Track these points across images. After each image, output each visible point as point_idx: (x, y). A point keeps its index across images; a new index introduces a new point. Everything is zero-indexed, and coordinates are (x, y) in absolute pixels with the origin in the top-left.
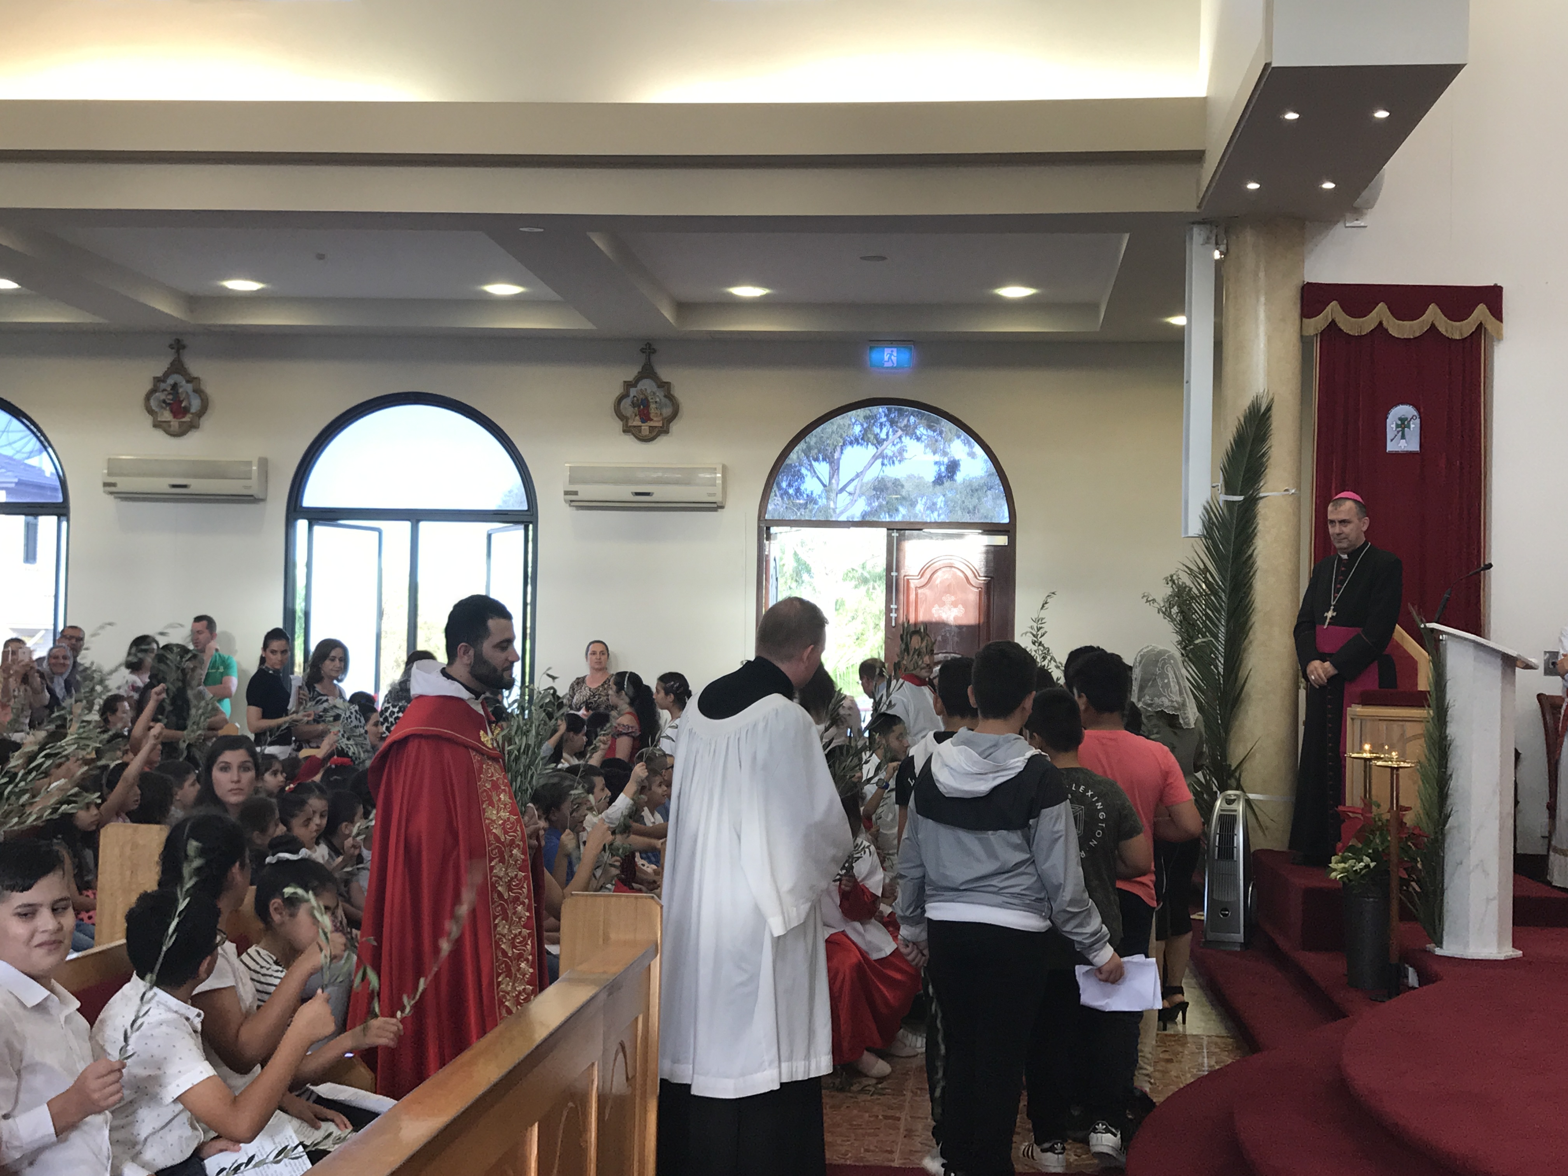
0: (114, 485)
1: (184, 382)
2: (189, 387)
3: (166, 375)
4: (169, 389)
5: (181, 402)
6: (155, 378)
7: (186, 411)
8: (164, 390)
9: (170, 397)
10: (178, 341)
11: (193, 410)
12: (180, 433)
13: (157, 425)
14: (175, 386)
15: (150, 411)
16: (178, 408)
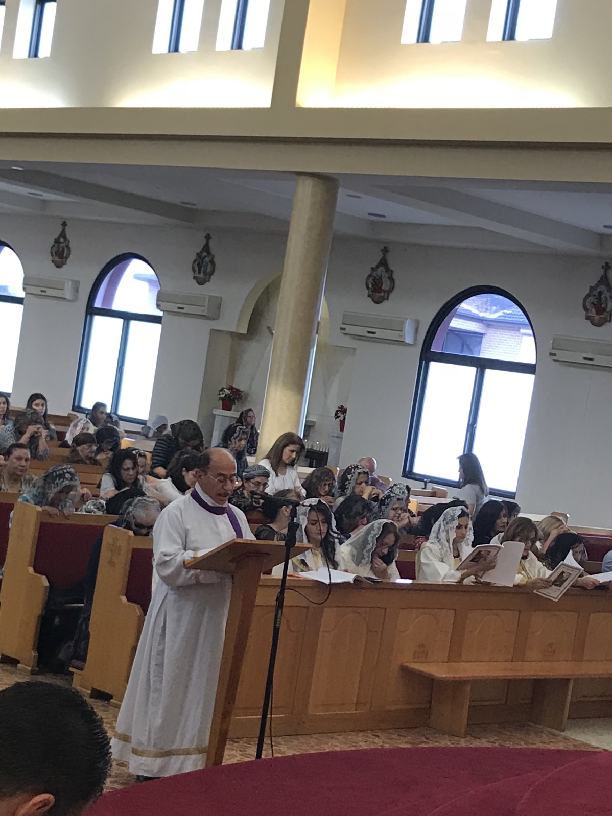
0: (554, 355)
1: (606, 291)
2: (608, 294)
3: (597, 285)
4: (597, 295)
5: (602, 304)
6: (591, 287)
7: (604, 310)
8: (595, 295)
9: (596, 300)
10: (607, 263)
11: (608, 310)
12: (599, 325)
13: (588, 318)
14: (600, 293)
15: (586, 309)
16: (600, 310)
